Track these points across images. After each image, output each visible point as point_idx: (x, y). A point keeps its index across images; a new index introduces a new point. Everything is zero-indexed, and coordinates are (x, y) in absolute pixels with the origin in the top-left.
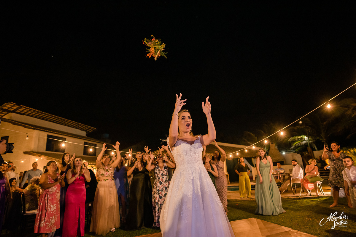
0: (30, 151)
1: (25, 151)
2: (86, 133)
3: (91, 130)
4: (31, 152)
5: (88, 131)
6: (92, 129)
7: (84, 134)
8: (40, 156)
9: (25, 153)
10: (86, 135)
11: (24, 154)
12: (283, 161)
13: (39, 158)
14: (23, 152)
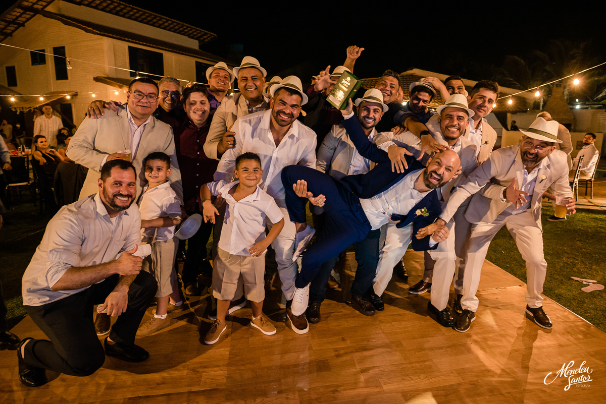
0: (104, 76)
1: (95, 76)
2: (199, 42)
3: (208, 37)
4: (105, 78)
5: (202, 39)
6: (210, 36)
7: (194, 44)
8: (121, 87)
9: (97, 79)
10: (200, 47)
11: (95, 81)
12: (569, 122)
13: (120, 90)
14: (92, 79)
